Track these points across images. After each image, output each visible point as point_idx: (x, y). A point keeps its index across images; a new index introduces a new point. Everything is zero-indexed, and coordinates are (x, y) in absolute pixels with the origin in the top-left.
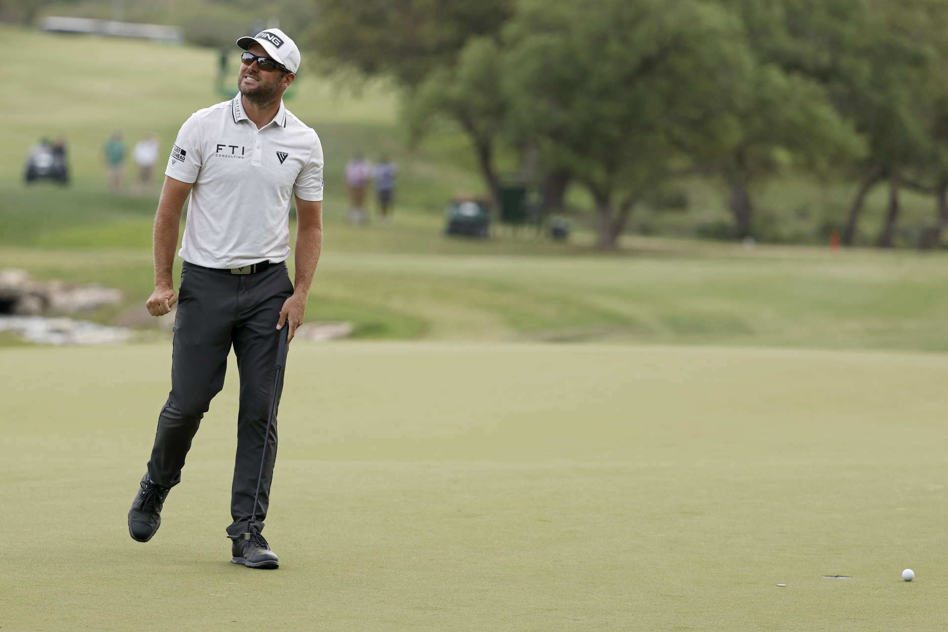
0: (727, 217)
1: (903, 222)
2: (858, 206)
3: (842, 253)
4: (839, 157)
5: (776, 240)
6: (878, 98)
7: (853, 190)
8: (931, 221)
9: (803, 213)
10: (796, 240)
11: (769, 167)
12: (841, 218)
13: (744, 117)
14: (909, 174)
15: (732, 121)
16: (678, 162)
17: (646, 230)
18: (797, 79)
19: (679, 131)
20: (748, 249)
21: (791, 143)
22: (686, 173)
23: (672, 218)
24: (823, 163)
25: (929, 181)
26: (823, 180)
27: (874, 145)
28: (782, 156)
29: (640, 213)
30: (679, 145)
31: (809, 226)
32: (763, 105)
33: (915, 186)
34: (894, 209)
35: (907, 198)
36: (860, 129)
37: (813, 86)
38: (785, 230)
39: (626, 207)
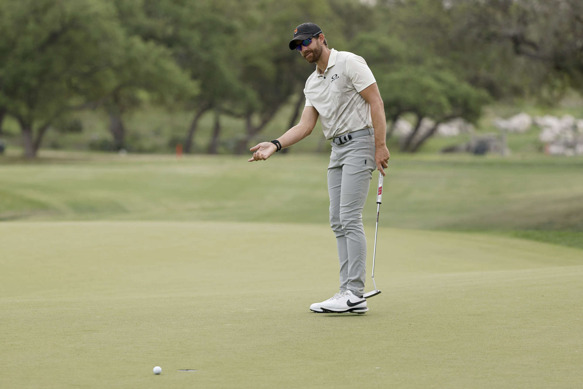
0: (109, 136)
1: (224, 137)
2: (194, 127)
3: (184, 158)
4: (180, 96)
5: (141, 151)
6: (204, 56)
7: (191, 116)
8: (242, 136)
9: (157, 133)
10: (153, 150)
11: (135, 103)
12: (183, 135)
13: (118, 70)
14: (226, 105)
15: (110, 73)
16: (75, 101)
17: (55, 146)
18: (151, 44)
19: (75, 81)
20: (123, 156)
21: (149, 87)
22: (80, 108)
23: (72, 137)
24: (170, 99)
25: (239, 110)
26: (171, 110)
27: (203, 87)
28: (143, 95)
29: (51, 134)
30: (75, 90)
31: (163, 141)
32: (131, 62)
33: (230, 113)
34: (217, 129)
35: (226, 121)
36: (194, 77)
37: (162, 49)
38: (147, 144)
39: (42, 131)
